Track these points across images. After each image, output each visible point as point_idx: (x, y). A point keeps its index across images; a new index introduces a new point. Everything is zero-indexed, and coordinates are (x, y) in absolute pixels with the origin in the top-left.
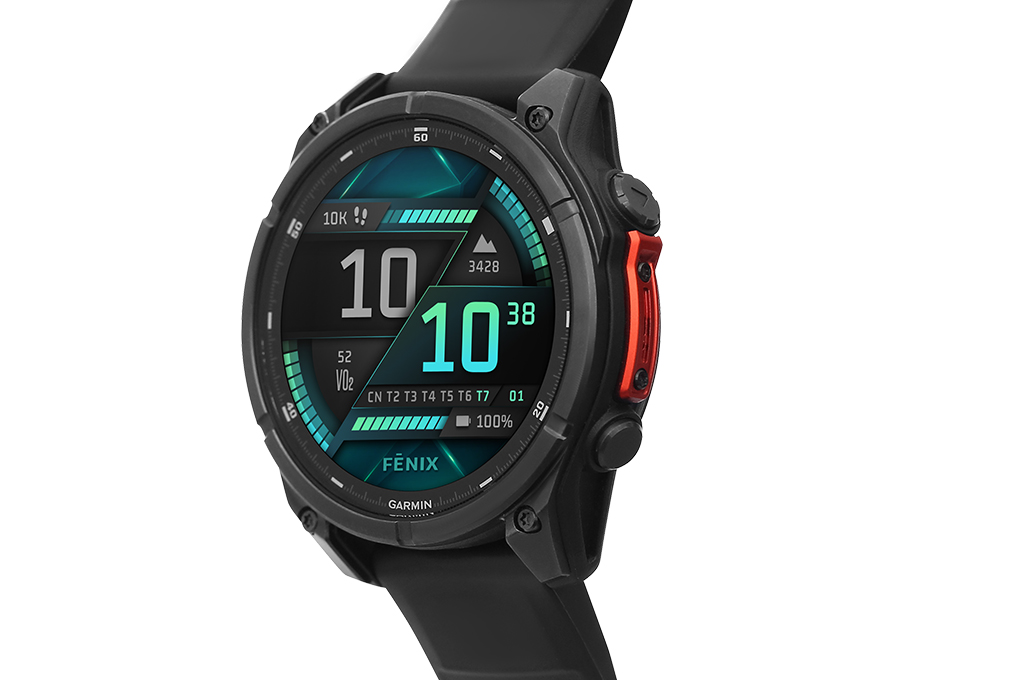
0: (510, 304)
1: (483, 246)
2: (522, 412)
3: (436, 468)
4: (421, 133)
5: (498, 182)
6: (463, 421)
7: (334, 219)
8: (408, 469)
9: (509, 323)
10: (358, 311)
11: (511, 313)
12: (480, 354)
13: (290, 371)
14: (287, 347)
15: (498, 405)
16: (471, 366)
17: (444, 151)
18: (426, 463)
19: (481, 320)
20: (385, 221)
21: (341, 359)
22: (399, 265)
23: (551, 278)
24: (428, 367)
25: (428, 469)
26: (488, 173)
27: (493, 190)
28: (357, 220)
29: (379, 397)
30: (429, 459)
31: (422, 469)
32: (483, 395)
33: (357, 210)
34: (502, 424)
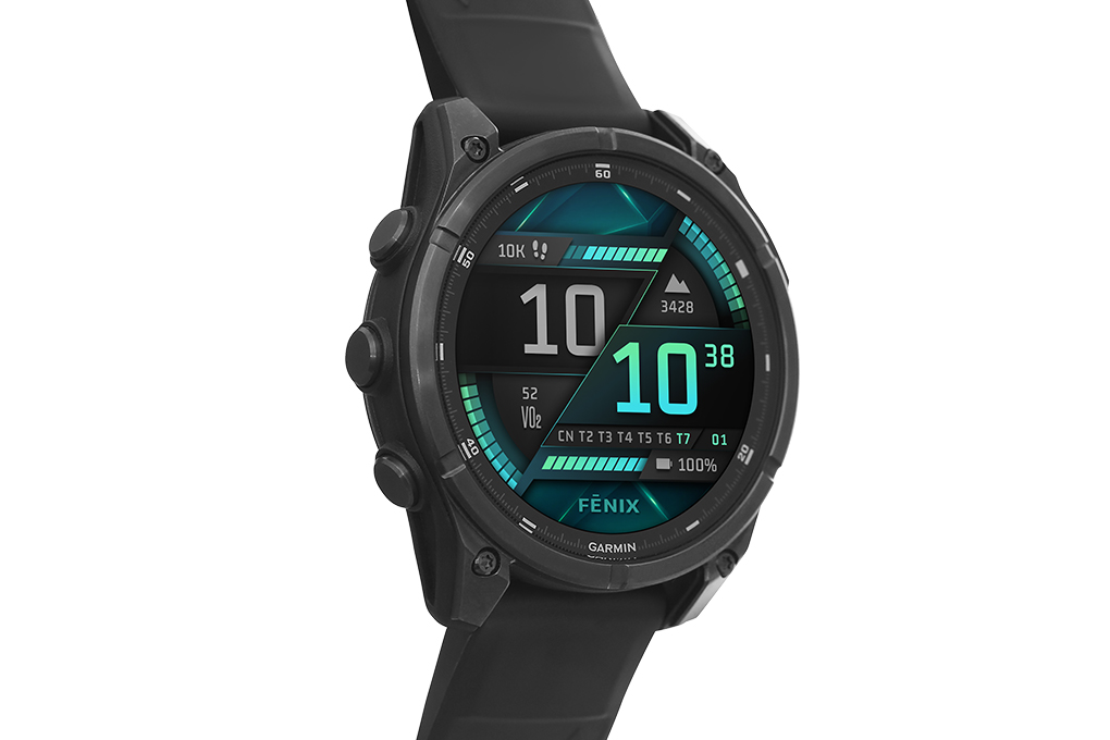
0: (707, 346)
1: (675, 285)
2: (726, 456)
3: (637, 511)
4: (603, 170)
5: (687, 221)
6: (663, 464)
7: (510, 251)
8: (606, 511)
9: (707, 365)
10: (542, 347)
11: (709, 355)
12: (678, 395)
13: (469, 405)
14: (464, 379)
15: (700, 448)
16: (668, 407)
17: (627, 188)
18: (626, 506)
19: (677, 362)
20: (568, 256)
21: (526, 395)
22: (585, 304)
23: (748, 320)
24: (622, 407)
25: (629, 511)
26: (676, 213)
27: (682, 230)
28: (536, 254)
29: (570, 436)
30: (629, 501)
31: (622, 511)
32: (684, 438)
33: (535, 243)
34: (706, 468)
